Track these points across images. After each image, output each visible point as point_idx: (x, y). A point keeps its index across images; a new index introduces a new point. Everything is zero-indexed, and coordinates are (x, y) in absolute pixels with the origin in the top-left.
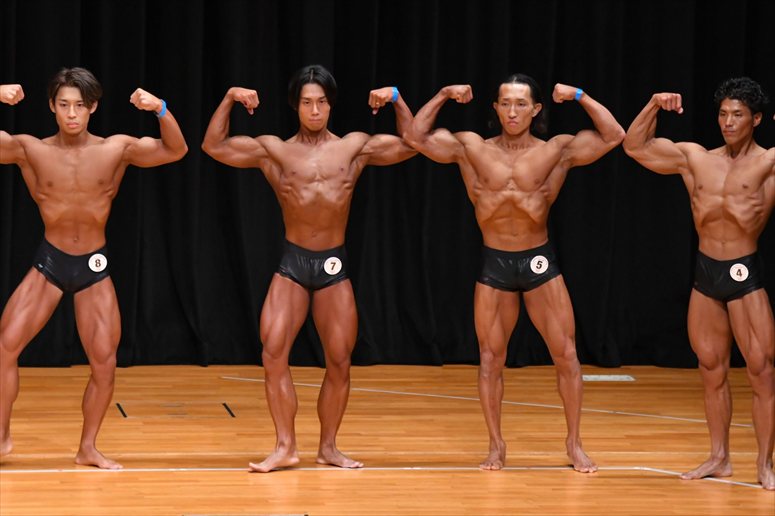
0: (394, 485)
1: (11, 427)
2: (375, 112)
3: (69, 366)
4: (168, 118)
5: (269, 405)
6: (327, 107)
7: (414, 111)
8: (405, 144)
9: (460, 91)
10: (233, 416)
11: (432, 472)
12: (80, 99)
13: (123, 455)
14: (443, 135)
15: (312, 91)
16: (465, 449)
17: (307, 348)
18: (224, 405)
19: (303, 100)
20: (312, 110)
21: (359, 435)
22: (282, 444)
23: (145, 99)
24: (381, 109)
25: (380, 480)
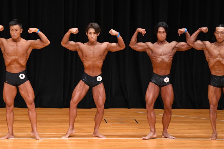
0: (184, 144)
1: (75, 126)
2: (179, 35)
3: (91, 108)
4: (120, 37)
5: (148, 120)
6: (165, 34)
7: (191, 35)
8: (188, 45)
9: (204, 29)
10: (138, 123)
11: (196, 140)
12: (95, 32)
13: (106, 134)
14: (199, 42)
15: (161, 29)
16: (206, 134)
17: (159, 104)
18: (135, 120)
19: (158, 32)
20: (161, 35)
21: (174, 129)
22: (152, 131)
23: (113, 32)
24: (181, 35)
25: (180, 142)
